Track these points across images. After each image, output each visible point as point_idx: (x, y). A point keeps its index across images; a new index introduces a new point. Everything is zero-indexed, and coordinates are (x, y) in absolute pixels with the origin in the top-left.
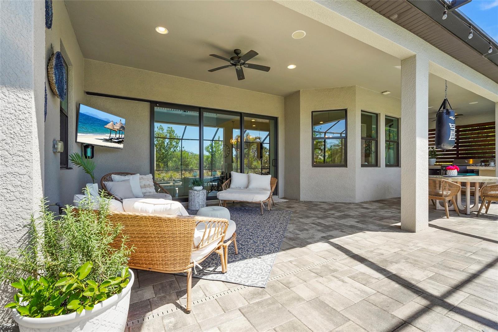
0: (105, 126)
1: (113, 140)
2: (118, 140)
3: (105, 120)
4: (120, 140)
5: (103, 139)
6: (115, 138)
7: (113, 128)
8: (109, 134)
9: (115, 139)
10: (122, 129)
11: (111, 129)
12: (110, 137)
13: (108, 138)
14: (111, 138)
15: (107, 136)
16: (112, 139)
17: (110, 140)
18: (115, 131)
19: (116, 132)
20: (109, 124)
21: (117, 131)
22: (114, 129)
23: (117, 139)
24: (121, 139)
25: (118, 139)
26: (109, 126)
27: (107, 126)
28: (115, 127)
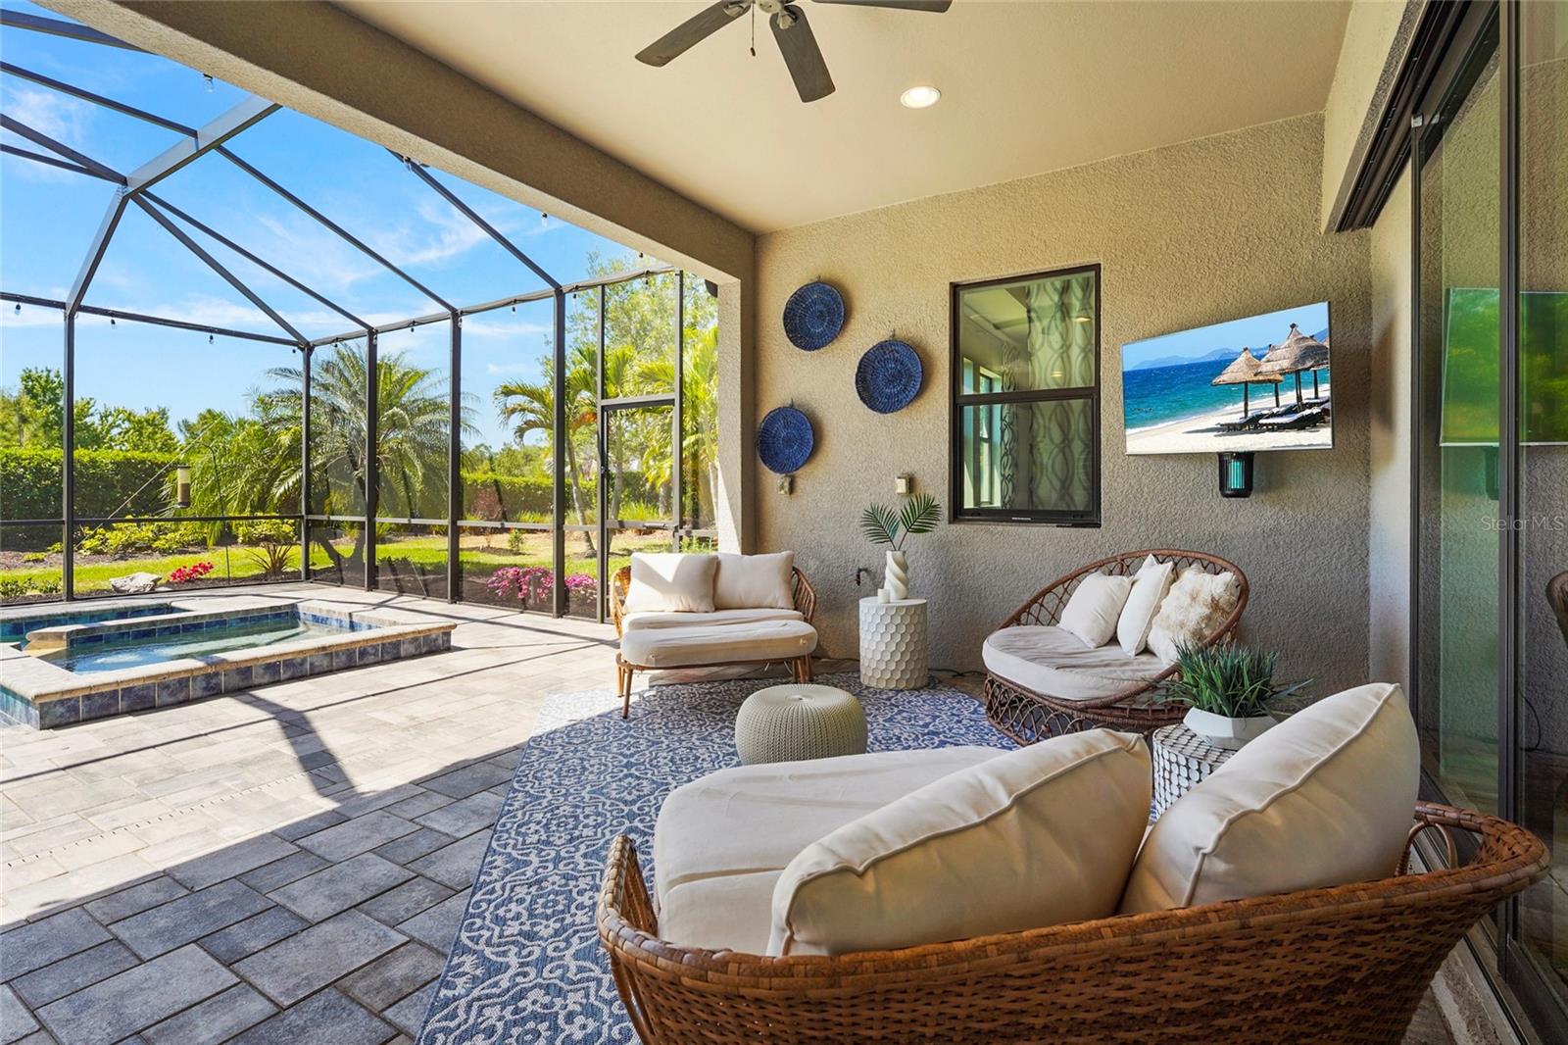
0: (1217, 380)
1: (1261, 421)
2: (1299, 415)
3: (1213, 359)
4: (1307, 412)
5: (1214, 426)
6: (1275, 410)
7: (1255, 375)
8: (1242, 404)
9: (1273, 415)
10: (1308, 364)
11: (1246, 383)
12: (1246, 411)
13: (1236, 418)
14: (1250, 414)
15: (1233, 413)
16: (1261, 416)
17: (1253, 424)
18: (1270, 381)
19: (1275, 386)
20: (1230, 369)
21: (1281, 378)
22: (1261, 378)
23: (1290, 411)
24: (1311, 406)
25: (1296, 412)
26: (1234, 373)
27: (1226, 377)
28: (1266, 367)
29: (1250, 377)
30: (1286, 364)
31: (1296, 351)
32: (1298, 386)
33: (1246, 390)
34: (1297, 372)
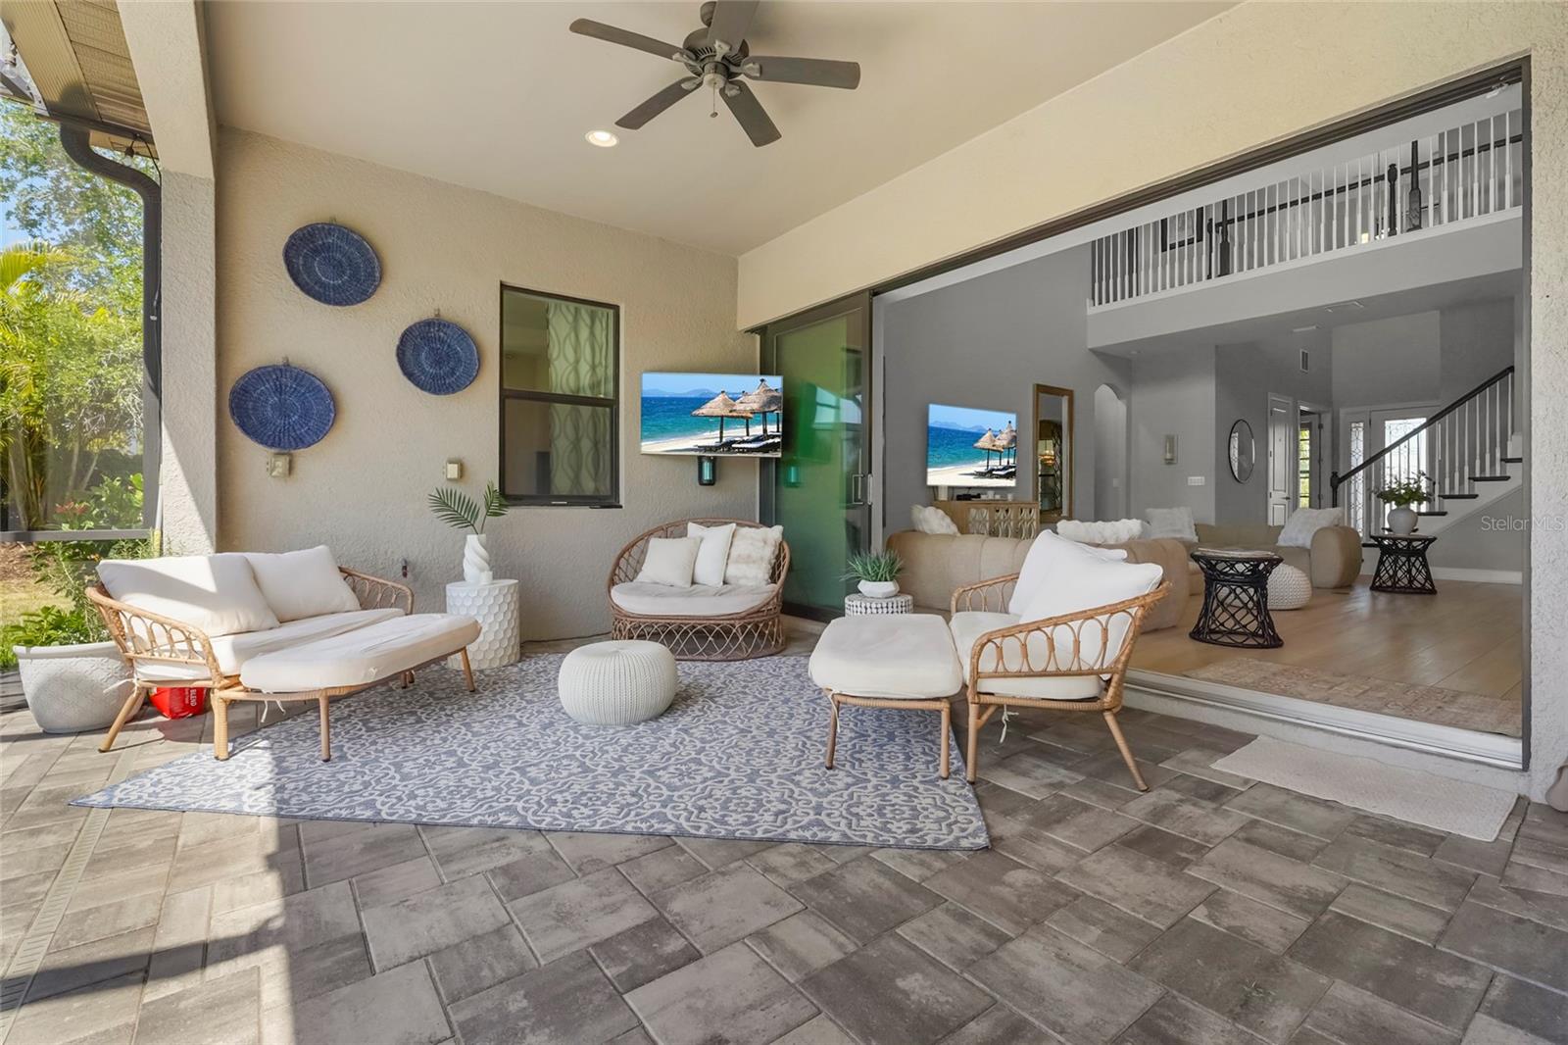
0: (696, 412)
1: (734, 446)
2: (764, 443)
3: (693, 396)
4: (771, 441)
5: (692, 447)
6: (746, 438)
7: (731, 411)
8: (718, 432)
9: (744, 442)
10: (773, 408)
11: (722, 417)
12: (721, 437)
13: (712, 443)
14: (724, 440)
15: (709, 440)
17: (724, 447)
18: (742, 417)
19: (746, 421)
20: (709, 405)
21: (751, 416)
22: (735, 414)
23: (757, 439)
24: (774, 437)
25: (762, 440)
26: (712, 409)
27: (705, 410)
28: (739, 407)
29: (726, 412)
30: (755, 406)
31: (764, 398)
32: (765, 422)
33: (722, 422)
34: (764, 413)
